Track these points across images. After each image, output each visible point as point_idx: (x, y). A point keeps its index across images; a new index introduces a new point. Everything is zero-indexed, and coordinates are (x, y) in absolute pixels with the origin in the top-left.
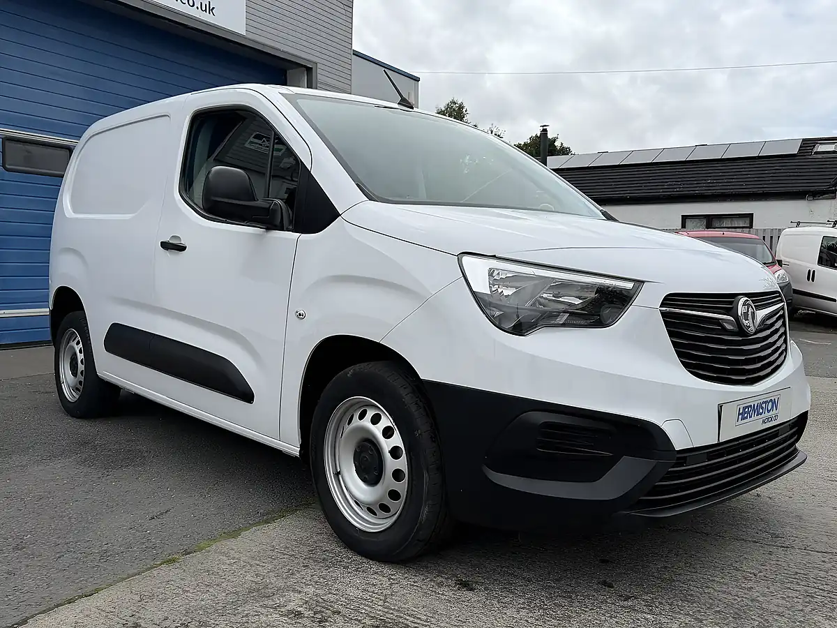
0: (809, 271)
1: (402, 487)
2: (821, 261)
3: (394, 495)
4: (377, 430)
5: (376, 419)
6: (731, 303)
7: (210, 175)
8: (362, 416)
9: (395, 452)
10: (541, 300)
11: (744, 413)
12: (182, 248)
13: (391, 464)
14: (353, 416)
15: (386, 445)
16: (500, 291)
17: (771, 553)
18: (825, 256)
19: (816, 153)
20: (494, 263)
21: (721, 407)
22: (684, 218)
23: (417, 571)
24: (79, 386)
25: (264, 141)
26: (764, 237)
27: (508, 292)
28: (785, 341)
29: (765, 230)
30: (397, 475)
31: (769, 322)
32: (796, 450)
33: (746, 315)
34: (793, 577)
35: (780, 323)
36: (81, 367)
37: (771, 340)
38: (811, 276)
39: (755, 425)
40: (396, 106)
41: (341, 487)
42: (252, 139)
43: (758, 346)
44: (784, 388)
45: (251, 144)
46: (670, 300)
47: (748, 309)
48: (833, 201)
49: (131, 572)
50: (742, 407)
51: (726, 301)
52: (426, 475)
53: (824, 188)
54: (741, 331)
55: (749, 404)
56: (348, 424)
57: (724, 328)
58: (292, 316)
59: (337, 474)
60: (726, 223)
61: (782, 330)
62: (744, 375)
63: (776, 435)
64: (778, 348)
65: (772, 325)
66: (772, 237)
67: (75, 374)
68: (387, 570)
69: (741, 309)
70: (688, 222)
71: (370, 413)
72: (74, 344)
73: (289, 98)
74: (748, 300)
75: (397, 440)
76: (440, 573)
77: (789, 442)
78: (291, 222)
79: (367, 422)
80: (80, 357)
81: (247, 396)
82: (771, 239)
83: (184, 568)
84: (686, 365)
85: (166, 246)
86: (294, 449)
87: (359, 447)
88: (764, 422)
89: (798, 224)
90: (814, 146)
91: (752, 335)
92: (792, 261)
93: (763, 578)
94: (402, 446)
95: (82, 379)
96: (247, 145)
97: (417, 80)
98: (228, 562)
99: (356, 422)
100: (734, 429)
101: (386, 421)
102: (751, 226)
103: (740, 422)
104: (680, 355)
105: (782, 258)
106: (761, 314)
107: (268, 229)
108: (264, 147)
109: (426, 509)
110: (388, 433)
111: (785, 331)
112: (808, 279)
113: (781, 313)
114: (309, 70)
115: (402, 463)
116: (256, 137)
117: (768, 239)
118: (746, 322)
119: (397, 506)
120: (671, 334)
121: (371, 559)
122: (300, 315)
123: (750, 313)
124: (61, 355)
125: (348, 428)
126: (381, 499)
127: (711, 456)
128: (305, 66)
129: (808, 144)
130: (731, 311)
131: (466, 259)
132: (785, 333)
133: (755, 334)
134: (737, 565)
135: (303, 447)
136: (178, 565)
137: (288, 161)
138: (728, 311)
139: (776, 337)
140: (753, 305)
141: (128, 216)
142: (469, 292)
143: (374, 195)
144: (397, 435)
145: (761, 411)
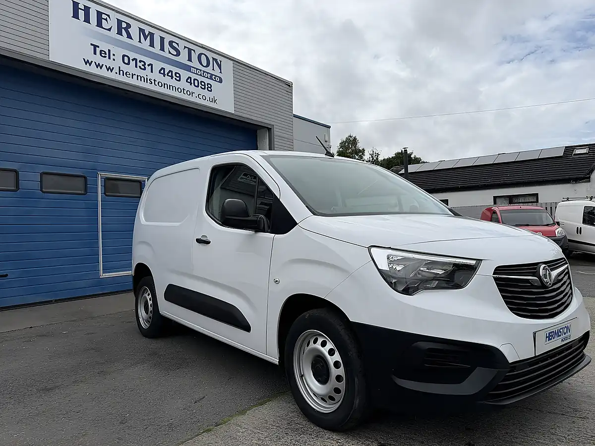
0: (578, 228)
1: (342, 386)
2: (584, 222)
3: (337, 391)
4: (325, 351)
5: (324, 344)
6: (535, 269)
7: (225, 204)
8: (315, 342)
9: (337, 365)
10: (420, 272)
11: (550, 337)
12: (208, 243)
13: (334, 372)
14: (309, 341)
15: (331, 360)
16: (394, 267)
17: (574, 422)
18: (587, 218)
19: (575, 155)
20: (390, 252)
21: (535, 333)
22: (495, 198)
23: (354, 436)
24: (149, 320)
25: (248, 177)
26: (546, 208)
27: (399, 268)
28: (571, 288)
29: (546, 203)
30: (339, 378)
31: (560, 278)
32: (584, 355)
33: (545, 275)
34: (590, 439)
35: (567, 277)
36: (150, 309)
37: (562, 289)
38: (579, 231)
39: (557, 343)
40: (324, 156)
41: (305, 385)
42: (242, 176)
43: (555, 293)
44: (573, 318)
45: (241, 178)
46: (499, 270)
47: (546, 272)
48: (589, 183)
49: (186, 438)
50: (548, 333)
51: (532, 268)
52: (356, 380)
53: (582, 176)
54: (543, 285)
55: (552, 331)
56: (307, 346)
57: (532, 285)
58: (272, 281)
59: (302, 376)
60: (522, 200)
61: (568, 282)
62: (547, 312)
63: (570, 347)
64: (567, 293)
65: (562, 279)
66: (551, 207)
67: (147, 313)
68: (335, 436)
69: (541, 272)
70: (498, 200)
71: (320, 340)
72: (146, 295)
73: (266, 158)
74: (545, 266)
75: (337, 357)
76: (367, 439)
77: (579, 351)
78: (269, 227)
79: (318, 345)
80: (150, 303)
81: (247, 328)
82: (551, 209)
83: (217, 434)
84: (511, 309)
85: (199, 241)
86: (276, 361)
87: (314, 360)
88: (562, 340)
89: (568, 199)
90: (573, 151)
91: (550, 287)
92: (565, 222)
93: (571, 440)
94: (340, 360)
95: (151, 315)
96: (239, 180)
97: (329, 127)
98: (241, 431)
99: (312, 345)
100: (545, 346)
101: (330, 345)
102: (537, 201)
103: (548, 342)
104: (507, 303)
105: (559, 220)
106: (555, 273)
107: (256, 232)
108: (249, 180)
109: (358, 401)
110: (331, 352)
111: (570, 282)
112: (578, 233)
113: (567, 271)
114: (269, 130)
115: (341, 371)
116: (244, 175)
117: (549, 209)
118: (545, 280)
119: (339, 397)
120: (501, 291)
121: (325, 429)
122: (276, 281)
123: (547, 274)
124: (139, 301)
125: (307, 349)
126: (330, 392)
127: (531, 364)
128: (267, 128)
129: (569, 150)
130: (536, 274)
131: (373, 250)
132: (570, 283)
133: (552, 286)
134: (553, 431)
135: (281, 358)
136: (213, 433)
137: (262, 188)
138: (534, 274)
139: (565, 286)
140: (549, 269)
141: (177, 224)
142: (376, 269)
143: (316, 211)
144: (337, 353)
145: (560, 334)
